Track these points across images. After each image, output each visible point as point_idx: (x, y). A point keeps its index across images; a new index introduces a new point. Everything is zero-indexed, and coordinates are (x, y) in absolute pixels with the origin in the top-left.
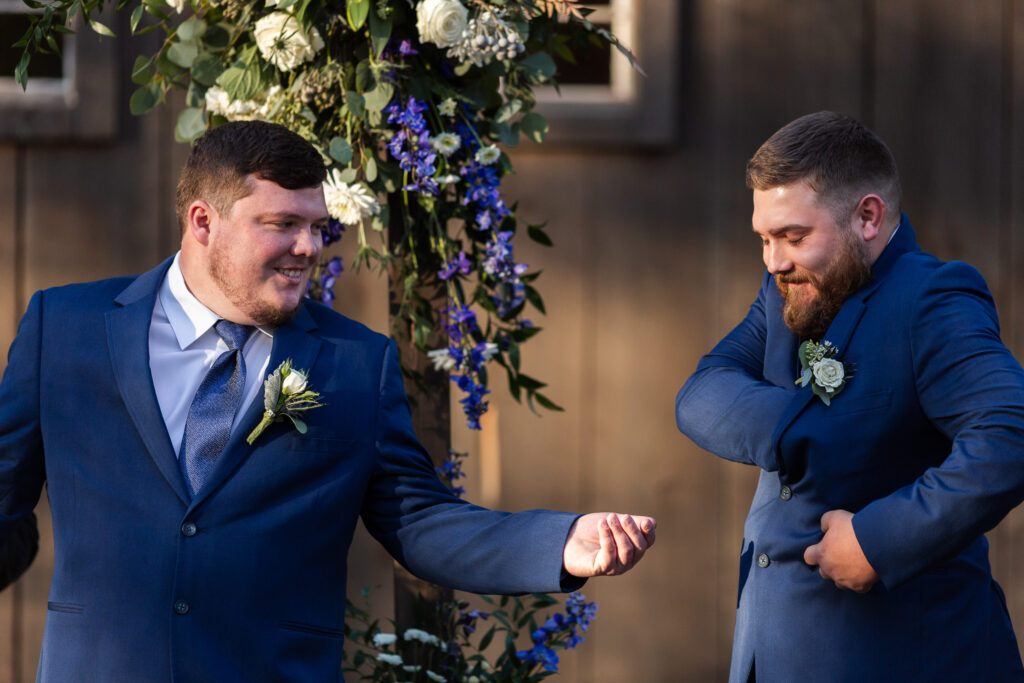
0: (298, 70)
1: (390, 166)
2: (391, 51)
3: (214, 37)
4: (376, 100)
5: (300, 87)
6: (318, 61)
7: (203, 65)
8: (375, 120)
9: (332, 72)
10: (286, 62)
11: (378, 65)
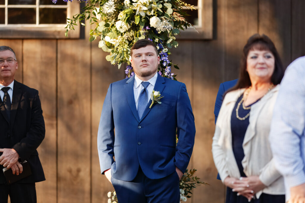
0: (125, 33)
2: (145, 28)
3: (107, 25)
5: (125, 36)
6: (129, 31)
7: (104, 31)
9: (132, 33)
10: (122, 31)
11: (142, 31)
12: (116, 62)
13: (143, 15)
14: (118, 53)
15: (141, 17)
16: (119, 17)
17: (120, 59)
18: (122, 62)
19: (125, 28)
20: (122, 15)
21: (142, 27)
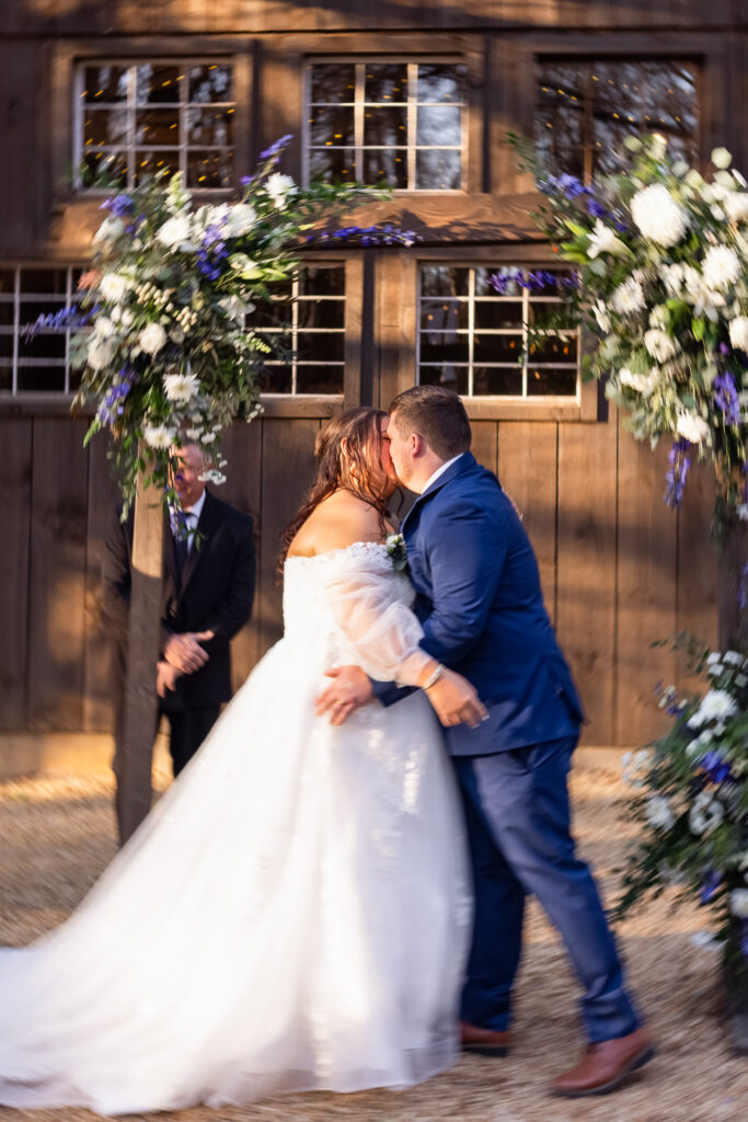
0: (667, 361)
1: (716, 410)
2: (717, 350)
3: (625, 346)
4: (710, 375)
5: (669, 370)
6: (679, 355)
7: (616, 358)
8: (708, 387)
9: (685, 361)
10: (661, 356)
11: (709, 357)
12: (644, 432)
13: (713, 316)
14: (651, 410)
15: (707, 322)
16: (653, 321)
17: (654, 428)
18: (659, 432)
19: (668, 348)
20: (659, 315)
21: (710, 346)
